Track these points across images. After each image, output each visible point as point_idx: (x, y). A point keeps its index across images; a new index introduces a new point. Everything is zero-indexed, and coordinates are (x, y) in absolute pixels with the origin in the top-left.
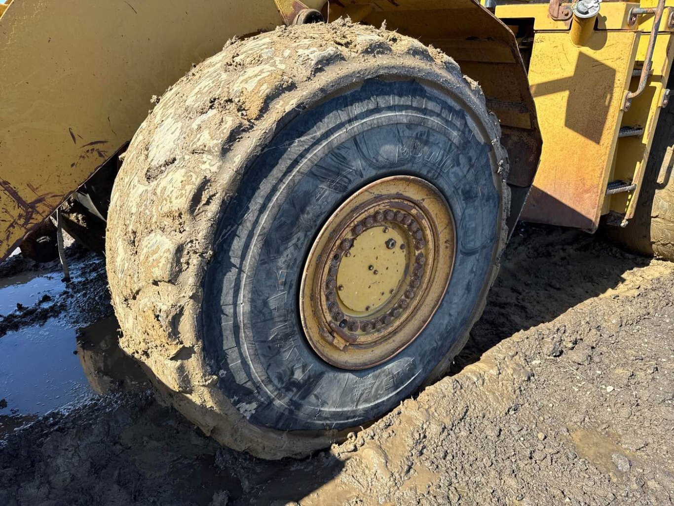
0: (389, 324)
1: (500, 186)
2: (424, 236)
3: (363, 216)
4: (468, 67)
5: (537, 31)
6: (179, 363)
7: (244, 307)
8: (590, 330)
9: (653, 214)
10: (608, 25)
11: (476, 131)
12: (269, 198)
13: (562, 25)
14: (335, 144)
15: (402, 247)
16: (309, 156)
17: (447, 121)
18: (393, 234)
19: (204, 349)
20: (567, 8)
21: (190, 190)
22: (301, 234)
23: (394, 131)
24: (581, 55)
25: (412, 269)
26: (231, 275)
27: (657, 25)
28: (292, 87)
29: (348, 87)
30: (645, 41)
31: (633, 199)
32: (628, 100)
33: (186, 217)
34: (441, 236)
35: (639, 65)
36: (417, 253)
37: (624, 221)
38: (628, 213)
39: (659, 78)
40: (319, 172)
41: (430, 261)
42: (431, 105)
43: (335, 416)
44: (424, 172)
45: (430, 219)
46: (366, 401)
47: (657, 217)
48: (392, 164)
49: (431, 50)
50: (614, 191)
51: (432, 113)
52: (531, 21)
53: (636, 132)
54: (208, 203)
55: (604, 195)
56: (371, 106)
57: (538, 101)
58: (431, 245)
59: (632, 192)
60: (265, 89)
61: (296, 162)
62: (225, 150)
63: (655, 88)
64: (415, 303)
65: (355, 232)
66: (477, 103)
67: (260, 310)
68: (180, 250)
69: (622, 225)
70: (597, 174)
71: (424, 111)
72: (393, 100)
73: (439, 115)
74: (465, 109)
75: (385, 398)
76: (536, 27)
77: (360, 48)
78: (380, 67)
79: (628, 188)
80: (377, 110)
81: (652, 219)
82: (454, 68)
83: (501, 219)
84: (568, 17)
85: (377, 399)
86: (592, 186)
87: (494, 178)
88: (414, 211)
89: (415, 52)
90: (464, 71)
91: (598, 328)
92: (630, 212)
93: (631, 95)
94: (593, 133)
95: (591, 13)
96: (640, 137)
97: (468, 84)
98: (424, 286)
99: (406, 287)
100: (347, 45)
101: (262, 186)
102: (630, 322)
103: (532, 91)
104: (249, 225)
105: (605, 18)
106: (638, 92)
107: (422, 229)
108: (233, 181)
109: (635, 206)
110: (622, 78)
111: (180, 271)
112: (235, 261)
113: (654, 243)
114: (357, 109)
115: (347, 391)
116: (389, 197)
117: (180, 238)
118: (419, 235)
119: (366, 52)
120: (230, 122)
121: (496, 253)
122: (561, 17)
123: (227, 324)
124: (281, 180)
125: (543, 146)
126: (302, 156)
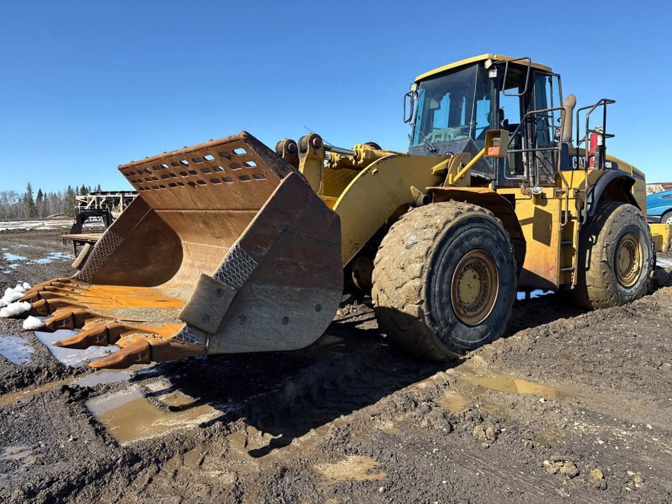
0: (477, 310)
1: (512, 258)
2: (487, 276)
3: (468, 263)
4: (497, 215)
5: (517, 199)
6: (419, 306)
7: (437, 289)
8: (561, 329)
9: (588, 284)
10: (547, 196)
11: (502, 236)
12: (444, 254)
13: (527, 197)
14: (461, 238)
15: (479, 279)
16: (455, 241)
17: (493, 233)
18: (475, 273)
19: (427, 301)
20: (529, 190)
21: (425, 249)
22: (452, 266)
23: (477, 234)
24: (536, 209)
25: (483, 288)
26: (435, 276)
27: (568, 196)
28: (450, 221)
29: (464, 221)
30: (564, 202)
31: (574, 276)
32: (561, 227)
33: (424, 257)
34: (493, 275)
35: (563, 212)
36: (485, 282)
37: (572, 286)
38: (573, 282)
39: (575, 218)
40: (456, 247)
41: (490, 286)
42: (487, 227)
43: (462, 343)
44: (486, 249)
45: (489, 268)
46: (472, 340)
47: (590, 286)
48: (477, 246)
49: (485, 210)
50: (564, 269)
51: (487, 229)
52: (514, 195)
53: (569, 242)
54: (430, 254)
55: (559, 271)
56: (470, 227)
57: (523, 227)
58: (489, 278)
59: (573, 271)
60: (444, 221)
61: (451, 243)
62: (434, 239)
63: (574, 222)
64: (486, 302)
65: (465, 270)
66: (501, 227)
67: (440, 291)
68: (422, 267)
69: (572, 288)
70: (554, 261)
71: (485, 229)
72: (476, 225)
73: (490, 230)
74: (498, 228)
75: (478, 341)
76: (516, 198)
77: (466, 210)
78: (472, 215)
79: (570, 269)
80: (472, 228)
81: (588, 287)
82: (492, 215)
83: (514, 272)
84: (529, 193)
85: (475, 340)
86: (553, 267)
87: (510, 255)
88: (483, 264)
89: (480, 210)
90: (495, 216)
91: (564, 328)
92: (574, 281)
93: (563, 225)
94: (547, 242)
95: (539, 192)
96: (572, 245)
97: (497, 220)
98: (488, 296)
99: (481, 296)
100: (462, 209)
101: (443, 249)
102: (580, 327)
103: (520, 224)
104: (439, 261)
105: (545, 194)
106: (565, 224)
107: (486, 272)
108: (436, 247)
109: (576, 278)
110: (556, 218)
111: (422, 274)
112: (435, 272)
113: (592, 301)
114: (466, 227)
115: (465, 333)
116: (475, 258)
117: (422, 264)
118: (485, 274)
119: (468, 211)
120: (435, 231)
121: (514, 287)
122: (527, 193)
123: (432, 294)
124: (447, 248)
125: (527, 245)
126: (453, 241)
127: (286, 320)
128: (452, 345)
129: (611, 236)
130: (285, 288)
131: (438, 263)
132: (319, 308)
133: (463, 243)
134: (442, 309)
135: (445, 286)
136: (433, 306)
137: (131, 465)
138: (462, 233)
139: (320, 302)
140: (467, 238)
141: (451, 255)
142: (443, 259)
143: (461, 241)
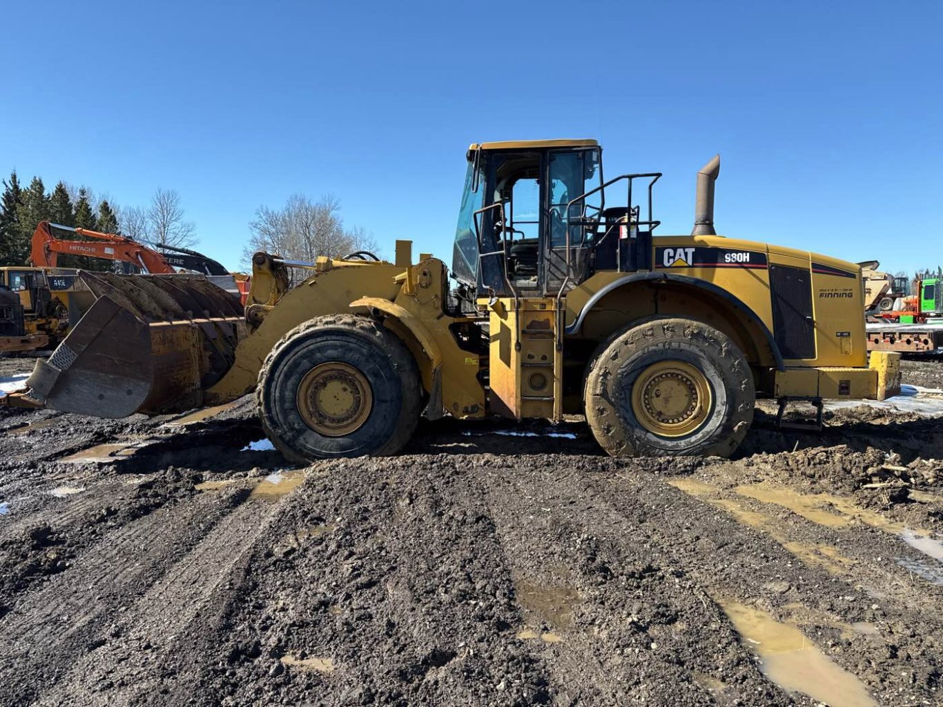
0: (341, 422)
3: (326, 375)
7: (277, 394)
10: (507, 308)
12: (287, 363)
14: (311, 349)
15: (350, 392)
16: (302, 352)
17: (361, 346)
18: (345, 385)
19: (266, 404)
23: (335, 347)
24: (501, 323)
25: (355, 402)
29: (315, 333)
32: (517, 345)
36: (357, 396)
39: (554, 336)
40: (304, 357)
41: (362, 400)
42: (352, 340)
43: (312, 450)
44: (351, 362)
46: (326, 450)
48: (334, 358)
51: (351, 343)
54: (271, 362)
55: (519, 400)
56: (324, 339)
58: (361, 393)
59: (552, 402)
61: (296, 353)
63: (553, 341)
64: (355, 417)
67: (282, 397)
70: (513, 386)
71: (349, 342)
72: (335, 337)
73: (356, 343)
75: (334, 452)
77: (323, 323)
78: (327, 328)
85: (331, 451)
86: (512, 393)
92: (555, 416)
94: (508, 363)
99: (352, 409)
104: (281, 369)
105: (505, 306)
107: (358, 387)
108: (277, 357)
109: (558, 412)
111: (262, 379)
112: (276, 380)
114: (319, 339)
115: (318, 442)
116: (335, 370)
118: (357, 389)
123: (272, 398)
124: (291, 358)
126: (300, 351)
127: (101, 397)
128: (301, 451)
129: (616, 361)
130: (101, 374)
131: (279, 370)
132: (129, 392)
133: (313, 354)
134: (285, 413)
135: (288, 394)
136: (273, 410)
137: (29, 469)
138: (311, 345)
139: (131, 388)
140: (319, 349)
141: (296, 364)
142: (285, 368)
143: (312, 352)
